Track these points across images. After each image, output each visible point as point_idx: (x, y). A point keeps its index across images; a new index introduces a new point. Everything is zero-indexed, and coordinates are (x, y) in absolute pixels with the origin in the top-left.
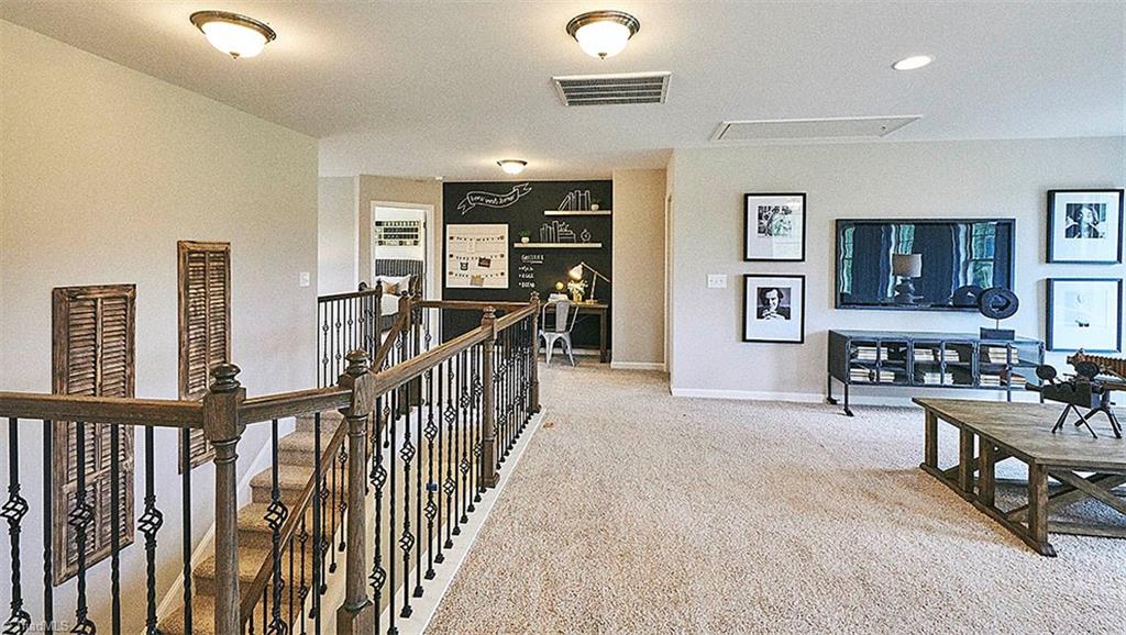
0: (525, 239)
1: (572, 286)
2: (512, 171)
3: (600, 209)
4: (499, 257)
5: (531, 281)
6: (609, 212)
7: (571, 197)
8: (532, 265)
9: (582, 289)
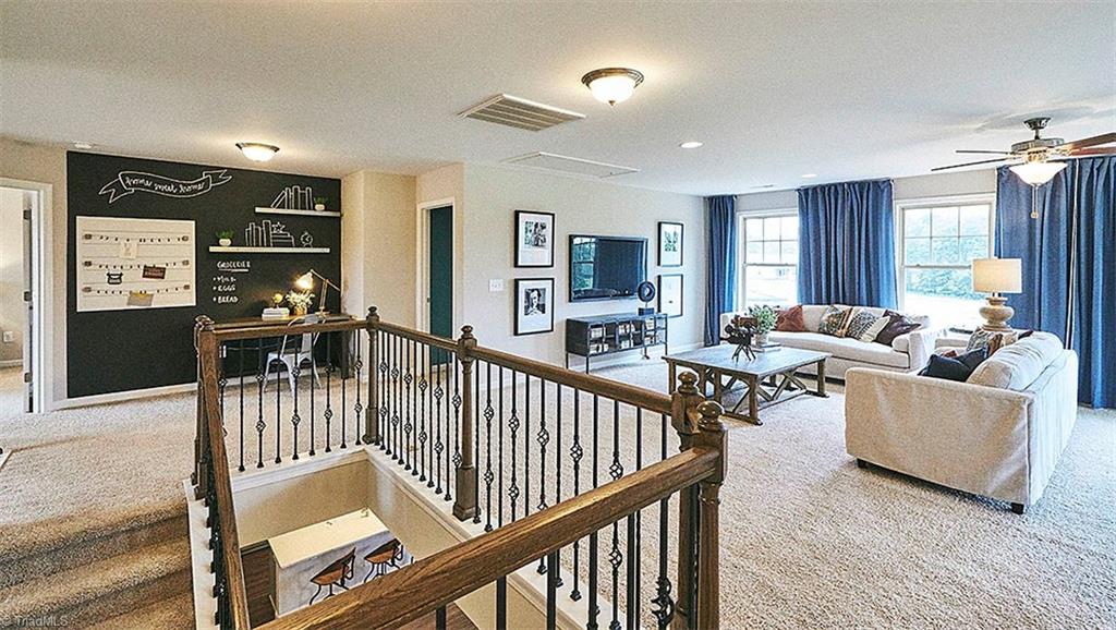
0: (225, 242)
1: (294, 297)
2: (258, 157)
3: (326, 210)
4: (179, 265)
5: (230, 294)
6: (338, 214)
7: (288, 193)
8: (233, 274)
9: (308, 300)
